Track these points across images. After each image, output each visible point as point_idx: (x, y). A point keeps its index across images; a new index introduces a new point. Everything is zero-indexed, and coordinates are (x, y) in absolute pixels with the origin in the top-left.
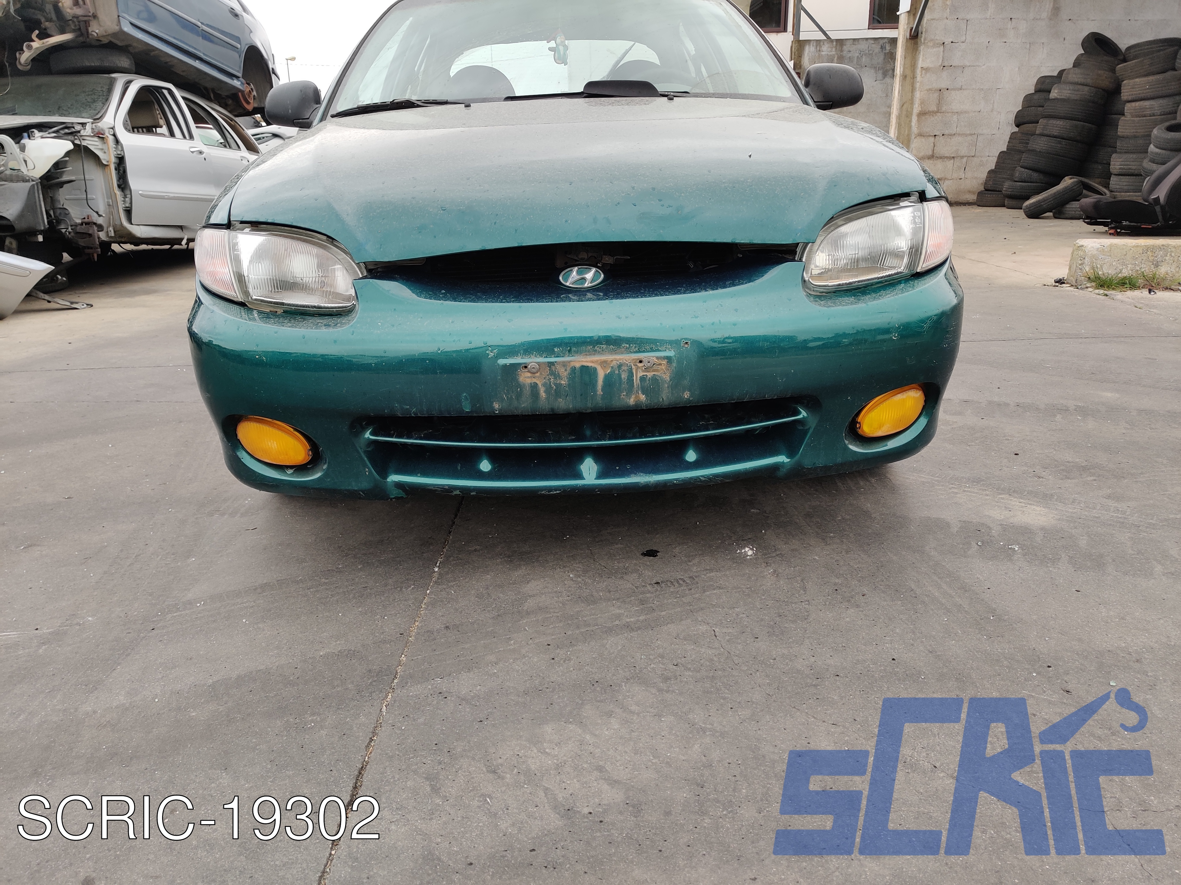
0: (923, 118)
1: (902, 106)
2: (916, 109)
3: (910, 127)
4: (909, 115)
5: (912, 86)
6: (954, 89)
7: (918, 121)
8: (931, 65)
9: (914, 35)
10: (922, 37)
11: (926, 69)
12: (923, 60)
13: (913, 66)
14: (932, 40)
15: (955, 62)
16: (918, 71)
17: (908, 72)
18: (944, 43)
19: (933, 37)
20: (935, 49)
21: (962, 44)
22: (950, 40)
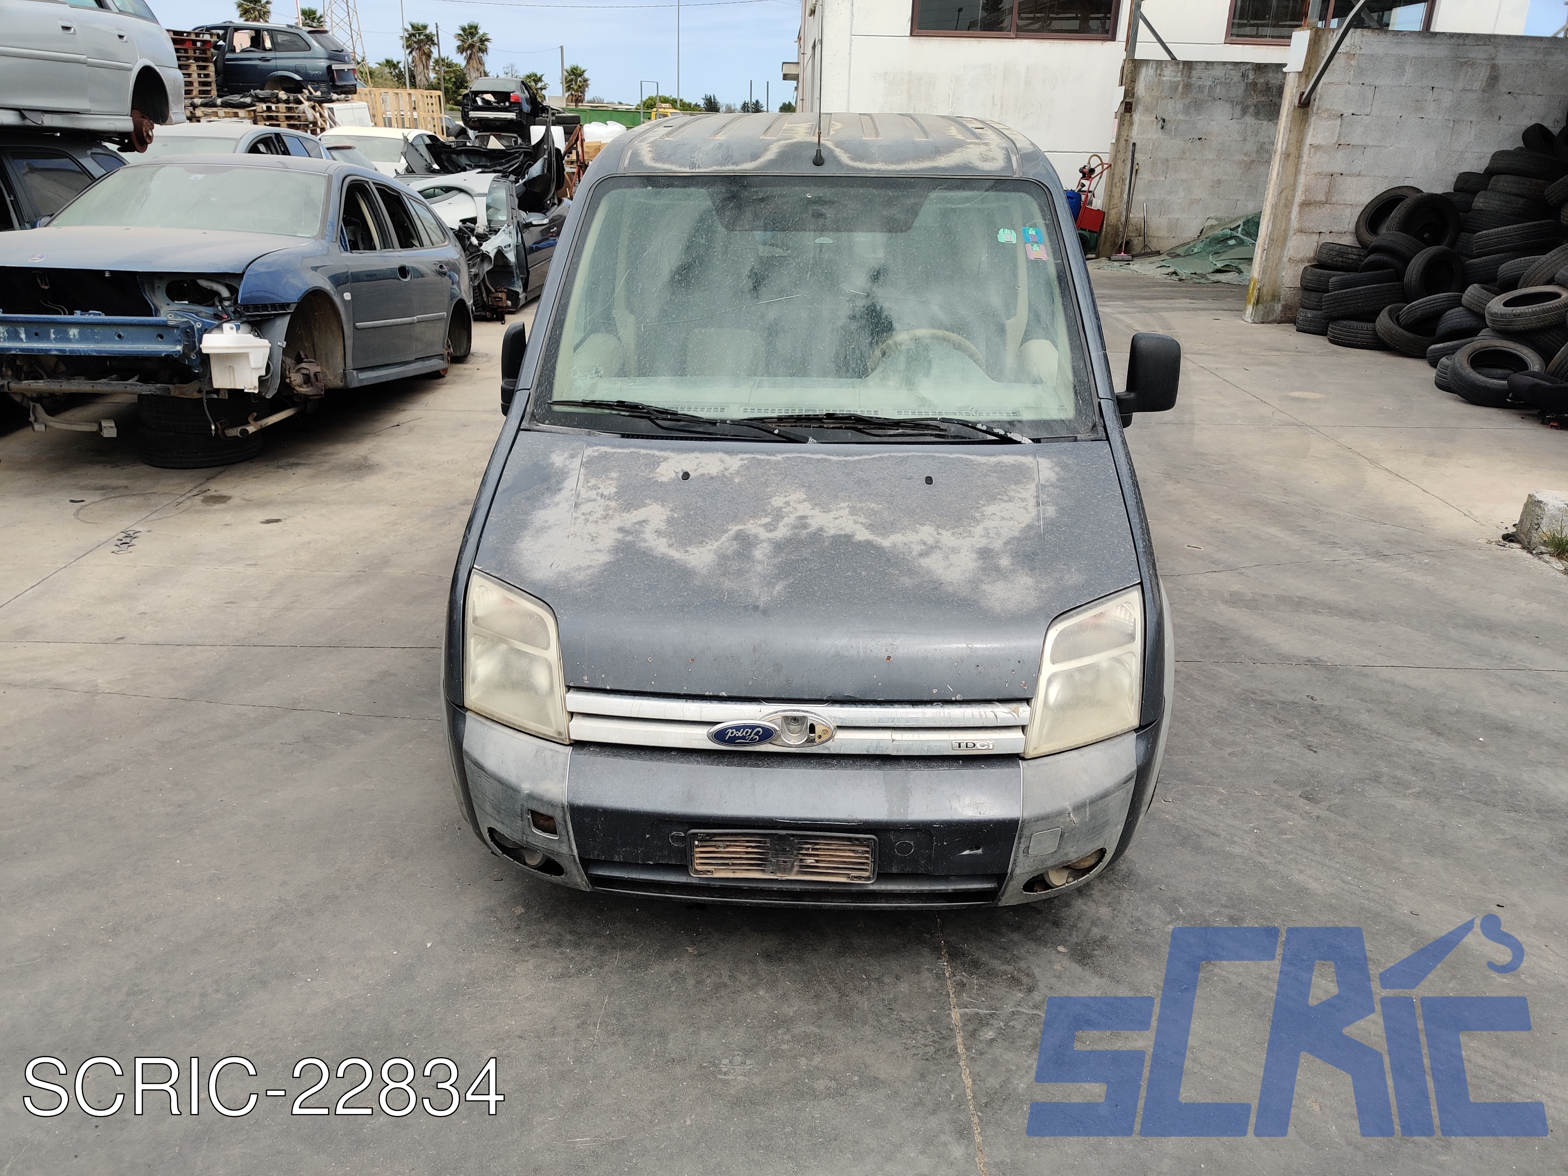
0: (1307, 209)
2: (1299, 198)
3: (1289, 220)
4: (1288, 205)
6: (1349, 175)
7: (1300, 212)
8: (1323, 143)
9: (1305, 104)
10: (1315, 105)
11: (1316, 148)
12: (1313, 136)
13: (1300, 142)
14: (1327, 110)
15: (1355, 140)
16: (1306, 149)
17: (1293, 150)
18: (1342, 115)
19: (1329, 107)
20: (1329, 122)
21: (1365, 117)
22: (1352, 111)
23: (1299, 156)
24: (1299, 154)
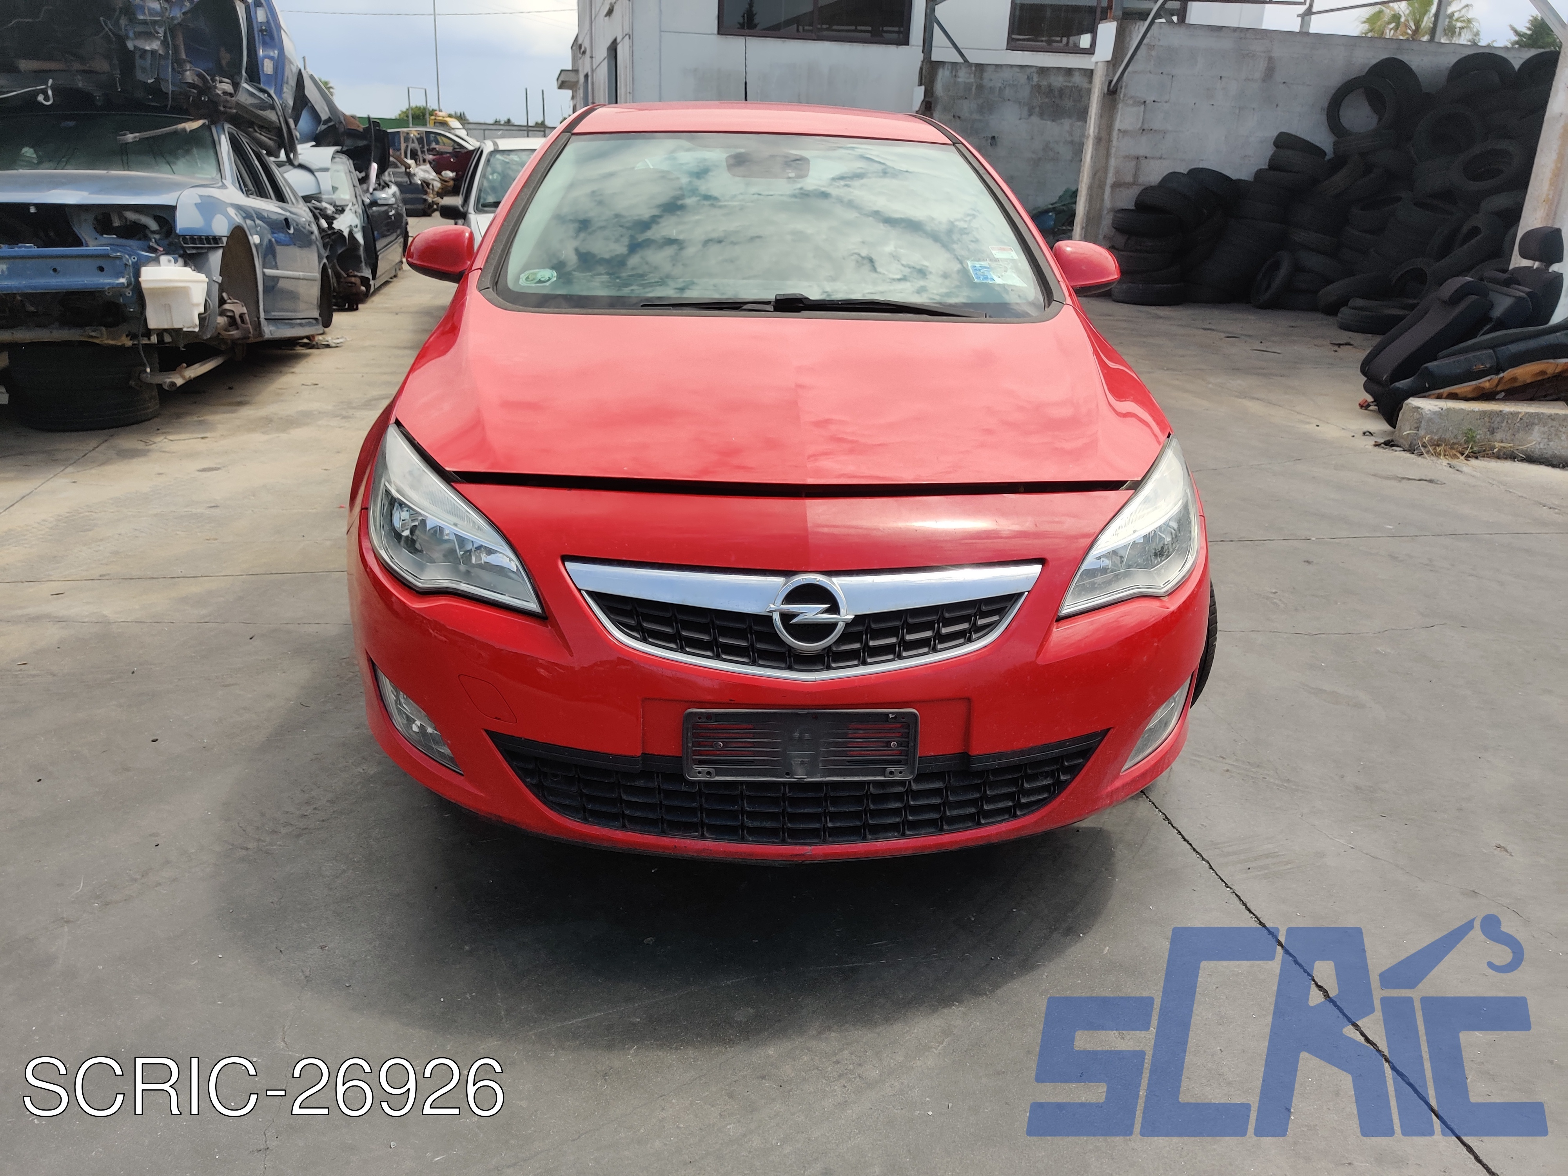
0: (1117, 190)
1: (1095, 174)
2: (1110, 179)
3: (1103, 200)
4: (1102, 186)
5: (1107, 152)
6: (1153, 158)
7: (1112, 193)
8: (1129, 128)
9: (1113, 90)
10: (1123, 93)
11: (1123, 132)
12: (1121, 121)
13: (1109, 127)
14: (1132, 97)
15: (1156, 126)
16: (1115, 134)
17: (1103, 134)
18: (1145, 102)
19: (1134, 95)
20: (1134, 109)
21: (1164, 105)
22: (1153, 99)
23: (1110, 141)
24: (1109, 138)
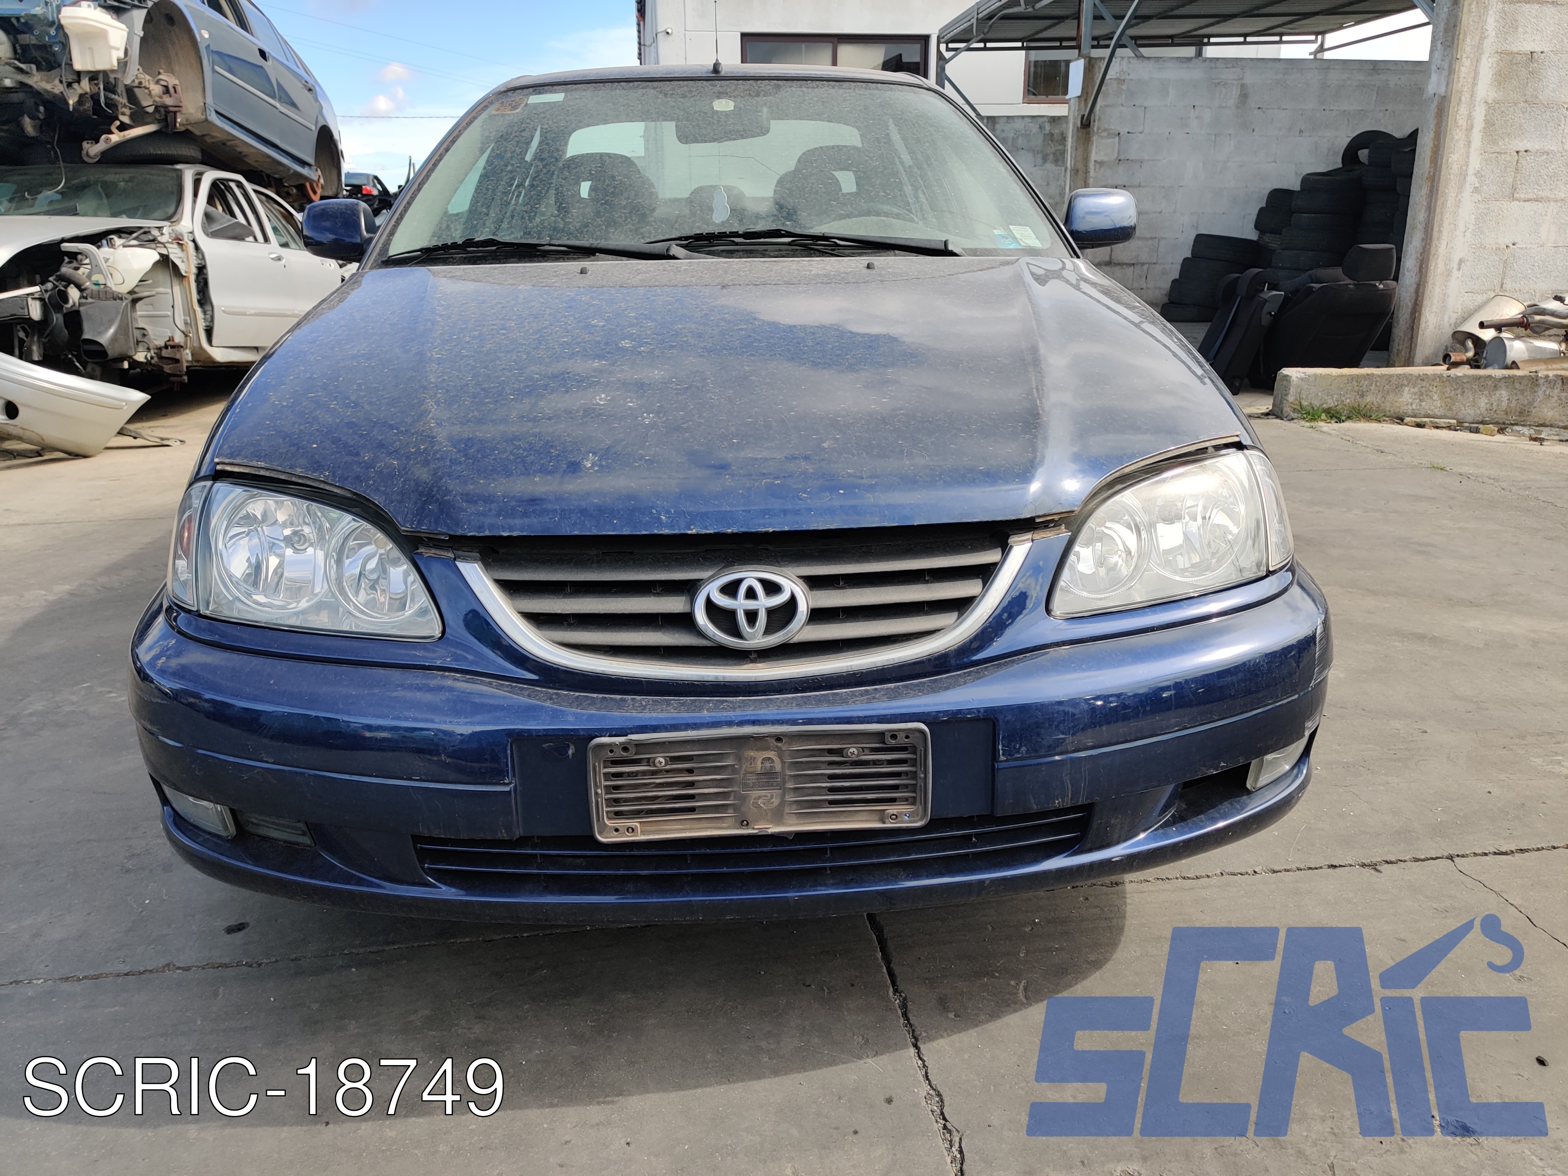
5: (1085, 183)
6: (1132, 186)
8: (1106, 159)
9: (1086, 124)
10: (1095, 126)
11: (1100, 164)
12: (1096, 153)
13: (1086, 159)
14: (1105, 130)
15: (1132, 156)
16: (1091, 165)
17: (1080, 166)
18: (1119, 134)
19: (1107, 127)
20: (1109, 141)
21: (1139, 135)
22: (1127, 130)
23: (1087, 172)
24: (1086, 169)
